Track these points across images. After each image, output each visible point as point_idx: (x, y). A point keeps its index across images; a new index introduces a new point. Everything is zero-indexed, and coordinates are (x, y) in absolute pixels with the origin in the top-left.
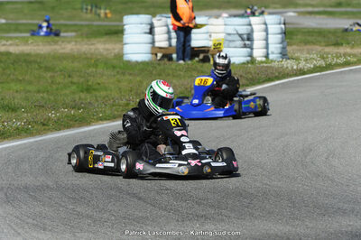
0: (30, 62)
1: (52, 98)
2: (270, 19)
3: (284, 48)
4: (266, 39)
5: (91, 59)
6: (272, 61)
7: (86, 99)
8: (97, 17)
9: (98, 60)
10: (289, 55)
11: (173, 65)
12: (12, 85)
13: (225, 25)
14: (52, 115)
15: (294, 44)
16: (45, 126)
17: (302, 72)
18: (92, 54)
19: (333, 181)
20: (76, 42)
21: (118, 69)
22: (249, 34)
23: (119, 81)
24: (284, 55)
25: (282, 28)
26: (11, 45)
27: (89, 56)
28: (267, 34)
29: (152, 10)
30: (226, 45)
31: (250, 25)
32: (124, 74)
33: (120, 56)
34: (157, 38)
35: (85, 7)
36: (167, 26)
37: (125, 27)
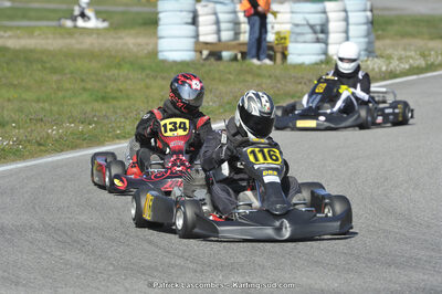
1: (55, 108)
2: (351, 4)
3: (370, 43)
4: (346, 32)
5: (115, 57)
7: (101, 111)
9: (124, 59)
10: (378, 53)
11: (221, 66)
12: (3, 91)
13: (292, 12)
14: (53, 132)
15: (387, 37)
16: (42, 146)
17: (392, 75)
18: (117, 51)
21: (148, 72)
22: (323, 25)
23: (147, 87)
24: (370, 52)
25: (367, 17)
26: (10, 37)
27: (113, 53)
28: (348, 24)
30: (292, 39)
31: (324, 12)
32: (155, 78)
33: (155, 53)
34: (202, 29)
36: (215, 14)
37: (161, 15)
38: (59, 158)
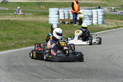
0: (17, 23)
1: (24, 36)
2: (99, 10)
3: (103, 20)
4: (97, 17)
5: (38, 23)
6: (99, 25)
7: (36, 36)
8: (40, 8)
9: (40, 23)
12: (11, 31)
13: (84, 12)
14: (24, 41)
15: (107, 19)
16: (22, 45)
17: (109, 29)
18: (38, 21)
19: (119, 66)
20: (33, 17)
21: (47, 27)
22: (91, 15)
23: (47, 31)
24: (103, 23)
25: (103, 14)
26: (10, 17)
28: (98, 16)
29: (58, 6)
31: (92, 12)
32: (49, 28)
33: (48, 22)
34: (60, 16)
35: (36, 5)
36: (64, 12)
37: (50, 12)
38: (26, 48)
